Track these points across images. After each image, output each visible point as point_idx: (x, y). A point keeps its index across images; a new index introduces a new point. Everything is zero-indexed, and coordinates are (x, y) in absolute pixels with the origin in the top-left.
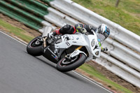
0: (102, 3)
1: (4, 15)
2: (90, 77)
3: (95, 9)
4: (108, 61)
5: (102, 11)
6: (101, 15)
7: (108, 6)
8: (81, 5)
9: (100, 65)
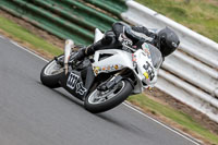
0: (202, 15)
1: (49, 33)
2: (184, 130)
3: (192, 25)
4: (211, 105)
5: (202, 27)
6: (201, 34)
7: (212, 19)
8: (170, 17)
9: (199, 113)
